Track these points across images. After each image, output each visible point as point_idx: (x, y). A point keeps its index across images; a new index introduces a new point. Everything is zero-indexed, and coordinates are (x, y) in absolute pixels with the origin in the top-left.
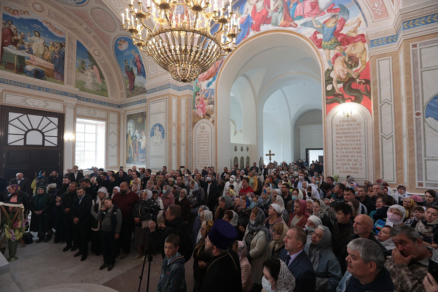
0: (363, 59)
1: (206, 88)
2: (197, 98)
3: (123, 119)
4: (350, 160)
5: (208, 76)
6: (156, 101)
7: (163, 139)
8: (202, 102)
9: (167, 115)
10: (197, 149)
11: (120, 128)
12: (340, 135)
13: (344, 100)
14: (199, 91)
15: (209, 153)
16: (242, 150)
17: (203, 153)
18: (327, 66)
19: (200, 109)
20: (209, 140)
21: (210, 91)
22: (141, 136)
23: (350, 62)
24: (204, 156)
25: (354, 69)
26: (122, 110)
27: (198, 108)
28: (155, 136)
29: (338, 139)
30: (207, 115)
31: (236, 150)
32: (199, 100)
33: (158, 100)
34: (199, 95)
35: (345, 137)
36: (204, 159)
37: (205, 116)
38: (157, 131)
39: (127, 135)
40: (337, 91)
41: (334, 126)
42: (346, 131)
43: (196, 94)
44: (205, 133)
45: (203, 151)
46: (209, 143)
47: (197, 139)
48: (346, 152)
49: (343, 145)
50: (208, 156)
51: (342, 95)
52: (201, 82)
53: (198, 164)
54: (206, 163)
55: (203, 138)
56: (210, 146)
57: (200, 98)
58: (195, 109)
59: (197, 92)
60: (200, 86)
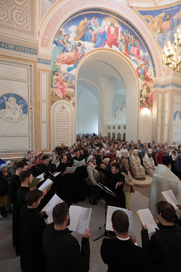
0: (151, 90)
1: (66, 72)
2: (55, 77)
4: (146, 135)
5: (68, 61)
8: (62, 84)
9: (31, 86)
10: (56, 127)
12: (143, 123)
13: (145, 107)
14: (57, 72)
15: (69, 131)
17: (63, 131)
18: (141, 88)
19: (58, 90)
20: (69, 119)
21: (71, 76)
23: (148, 90)
24: (63, 134)
25: (149, 94)
27: (56, 87)
29: (143, 125)
30: (67, 96)
34: (58, 75)
35: (145, 124)
36: (64, 136)
37: (65, 97)
40: (144, 102)
41: (142, 118)
42: (145, 121)
43: (54, 73)
44: (65, 113)
45: (64, 129)
46: (69, 122)
47: (55, 118)
48: (145, 131)
49: (144, 127)
50: (69, 134)
51: (145, 104)
52: (60, 63)
53: (57, 141)
54: (66, 140)
55: (63, 118)
56: (71, 125)
57: (59, 79)
58: (53, 88)
59: (55, 71)
60: (59, 67)
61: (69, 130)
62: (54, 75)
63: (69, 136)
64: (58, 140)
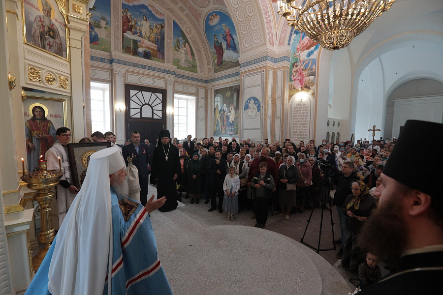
1: (306, 58)
2: (295, 69)
3: (211, 94)
5: (309, 45)
6: (250, 74)
7: (258, 113)
8: (301, 74)
9: (263, 88)
10: (292, 123)
11: (207, 102)
14: (297, 62)
15: (306, 127)
16: (334, 125)
17: (300, 127)
19: (297, 82)
20: (307, 113)
21: (311, 61)
22: (229, 110)
24: (300, 130)
26: (210, 85)
27: (295, 80)
28: (249, 110)
30: (306, 87)
31: (328, 125)
32: (297, 71)
33: (253, 73)
34: (297, 66)
36: (300, 132)
37: (304, 88)
38: (252, 104)
39: (215, 109)
43: (293, 65)
44: (302, 106)
45: (300, 124)
46: (307, 116)
47: (293, 113)
50: (305, 130)
52: (300, 51)
53: (293, 137)
54: (302, 136)
55: (300, 112)
56: (308, 120)
57: (298, 70)
58: (292, 81)
59: (295, 63)
60: (298, 57)
61: (306, 125)
62: (294, 67)
63: (305, 132)
64: (295, 136)
